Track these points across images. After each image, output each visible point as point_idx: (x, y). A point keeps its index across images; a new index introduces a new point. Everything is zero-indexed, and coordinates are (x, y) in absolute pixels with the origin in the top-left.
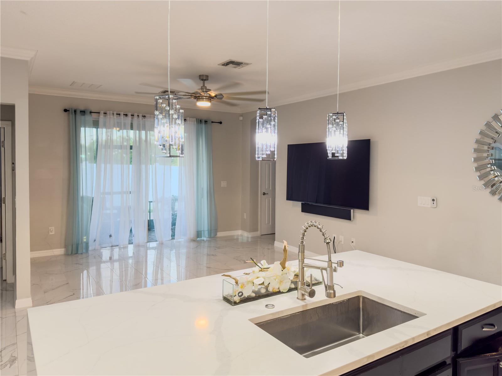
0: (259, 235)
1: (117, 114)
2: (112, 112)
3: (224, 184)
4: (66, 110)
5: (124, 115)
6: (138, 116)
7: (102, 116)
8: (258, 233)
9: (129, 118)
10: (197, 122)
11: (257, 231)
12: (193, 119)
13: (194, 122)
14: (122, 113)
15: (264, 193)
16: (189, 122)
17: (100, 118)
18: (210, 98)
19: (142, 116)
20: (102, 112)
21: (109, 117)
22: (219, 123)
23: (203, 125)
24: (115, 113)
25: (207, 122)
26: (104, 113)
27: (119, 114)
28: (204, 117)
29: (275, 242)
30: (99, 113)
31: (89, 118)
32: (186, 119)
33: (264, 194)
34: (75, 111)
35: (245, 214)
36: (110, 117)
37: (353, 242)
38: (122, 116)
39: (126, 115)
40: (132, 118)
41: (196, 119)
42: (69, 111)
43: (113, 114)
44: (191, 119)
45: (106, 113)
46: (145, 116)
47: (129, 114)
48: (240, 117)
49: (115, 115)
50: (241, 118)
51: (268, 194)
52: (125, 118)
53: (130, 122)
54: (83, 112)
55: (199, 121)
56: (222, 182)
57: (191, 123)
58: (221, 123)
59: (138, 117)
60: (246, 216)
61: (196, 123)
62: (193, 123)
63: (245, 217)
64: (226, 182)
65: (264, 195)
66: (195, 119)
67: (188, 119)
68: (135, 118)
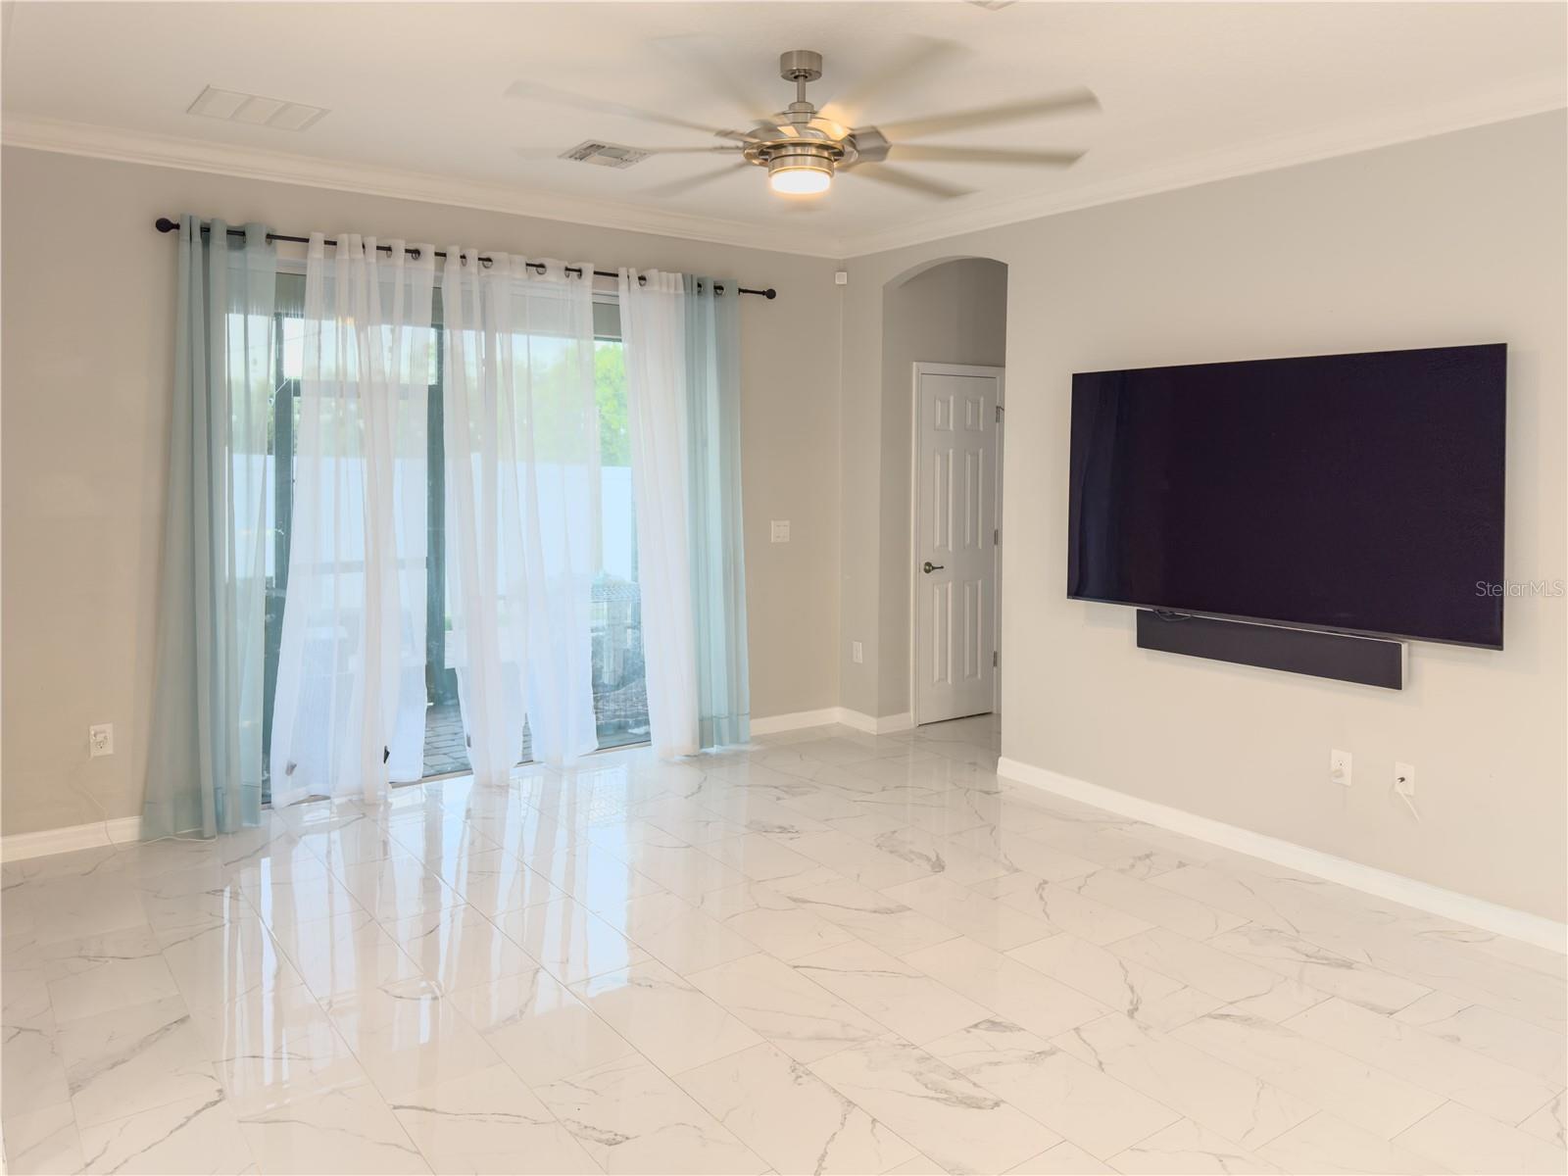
0: (913, 726)
1: (379, 248)
2: (357, 239)
3: (779, 531)
4: (164, 226)
5: (407, 251)
6: (463, 257)
7: (317, 251)
8: (909, 720)
9: (429, 262)
10: (685, 289)
11: (904, 709)
12: (672, 275)
13: (676, 289)
14: (399, 246)
15: (928, 564)
16: (656, 288)
17: (309, 262)
18: (826, 154)
19: (480, 259)
20: (318, 238)
21: (346, 257)
22: (763, 293)
23: (710, 301)
24: (372, 242)
25: (721, 288)
26: (326, 243)
27: (389, 249)
28: (712, 272)
29: (1000, 759)
30: (307, 241)
31: (263, 263)
32: (645, 274)
33: (929, 568)
34: (206, 230)
35: (858, 646)
36: (352, 260)
37: (1402, 779)
38: (399, 255)
39: (415, 253)
40: (440, 268)
41: (683, 276)
42: (177, 227)
43: (364, 247)
44: (664, 274)
45: (335, 243)
46: (489, 260)
47: (429, 251)
48: (837, 274)
49: (372, 251)
50: (841, 279)
51: (942, 567)
52: (414, 264)
53: (430, 284)
54: (238, 236)
55: (695, 285)
56: (773, 523)
57: (665, 290)
58: (771, 294)
59: (464, 265)
60: (860, 655)
61: (681, 291)
62: (672, 291)
63: (859, 657)
64: (787, 523)
65: (927, 571)
66: (680, 275)
67: (651, 274)
68: (453, 263)
